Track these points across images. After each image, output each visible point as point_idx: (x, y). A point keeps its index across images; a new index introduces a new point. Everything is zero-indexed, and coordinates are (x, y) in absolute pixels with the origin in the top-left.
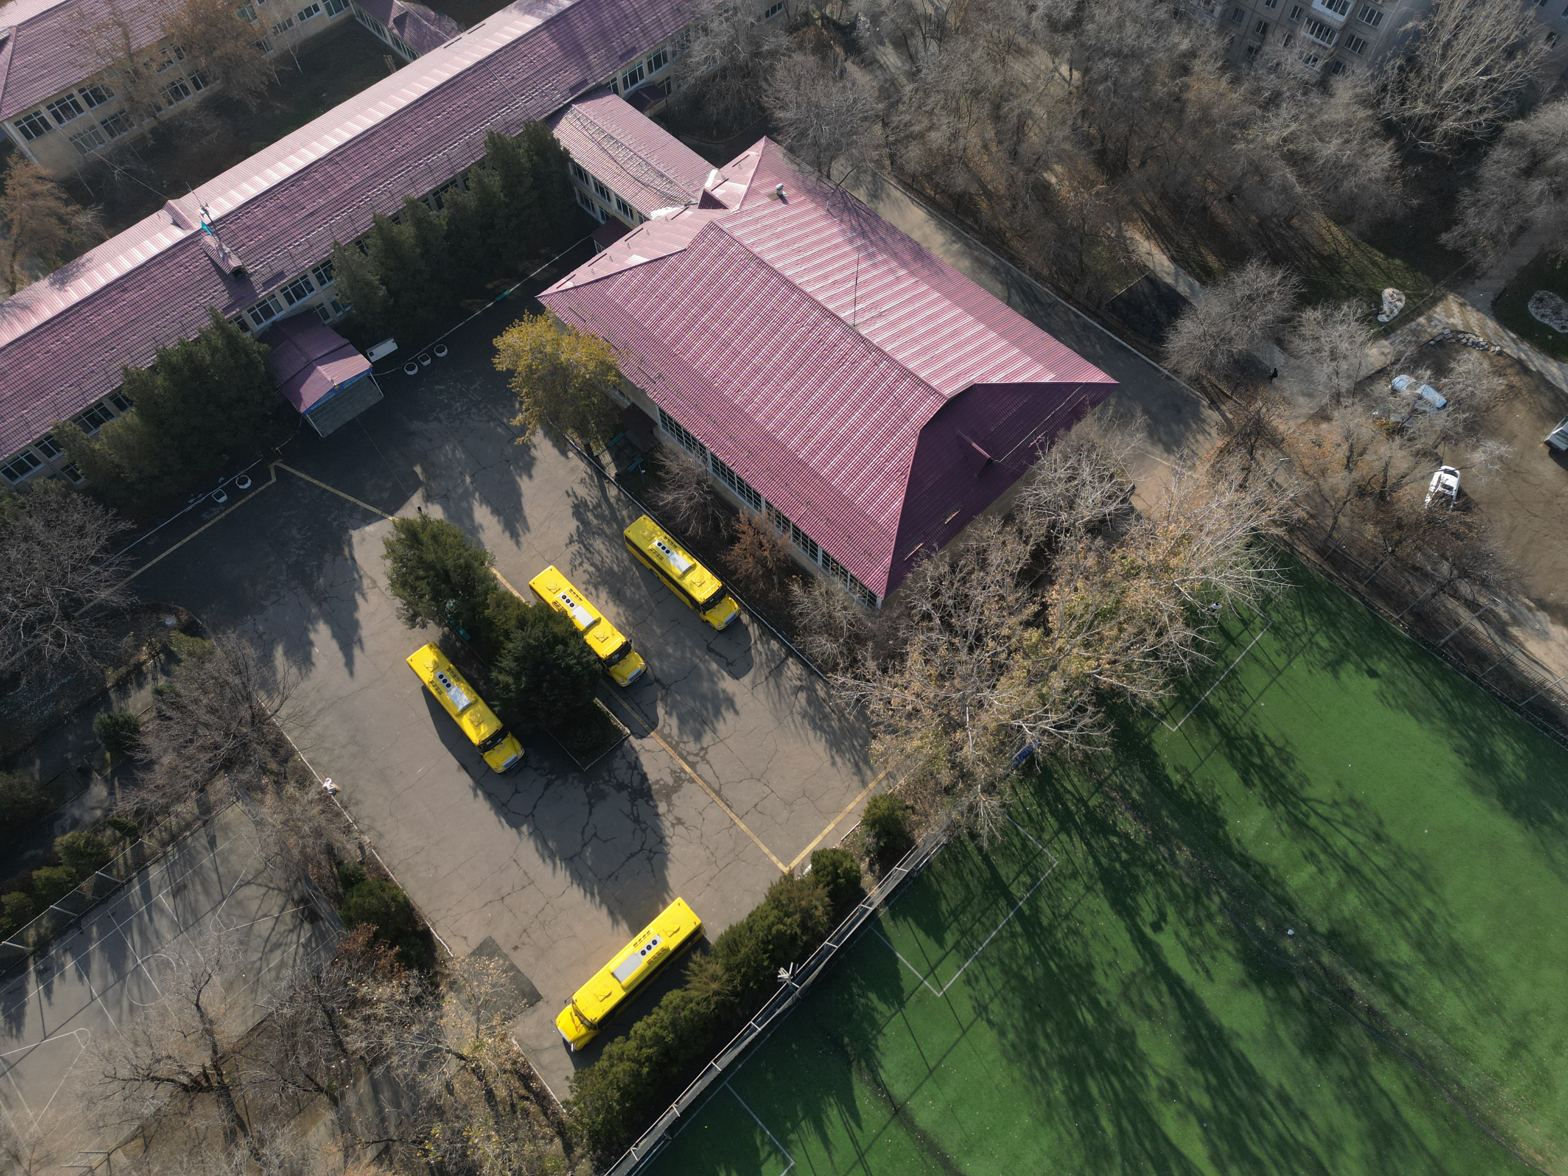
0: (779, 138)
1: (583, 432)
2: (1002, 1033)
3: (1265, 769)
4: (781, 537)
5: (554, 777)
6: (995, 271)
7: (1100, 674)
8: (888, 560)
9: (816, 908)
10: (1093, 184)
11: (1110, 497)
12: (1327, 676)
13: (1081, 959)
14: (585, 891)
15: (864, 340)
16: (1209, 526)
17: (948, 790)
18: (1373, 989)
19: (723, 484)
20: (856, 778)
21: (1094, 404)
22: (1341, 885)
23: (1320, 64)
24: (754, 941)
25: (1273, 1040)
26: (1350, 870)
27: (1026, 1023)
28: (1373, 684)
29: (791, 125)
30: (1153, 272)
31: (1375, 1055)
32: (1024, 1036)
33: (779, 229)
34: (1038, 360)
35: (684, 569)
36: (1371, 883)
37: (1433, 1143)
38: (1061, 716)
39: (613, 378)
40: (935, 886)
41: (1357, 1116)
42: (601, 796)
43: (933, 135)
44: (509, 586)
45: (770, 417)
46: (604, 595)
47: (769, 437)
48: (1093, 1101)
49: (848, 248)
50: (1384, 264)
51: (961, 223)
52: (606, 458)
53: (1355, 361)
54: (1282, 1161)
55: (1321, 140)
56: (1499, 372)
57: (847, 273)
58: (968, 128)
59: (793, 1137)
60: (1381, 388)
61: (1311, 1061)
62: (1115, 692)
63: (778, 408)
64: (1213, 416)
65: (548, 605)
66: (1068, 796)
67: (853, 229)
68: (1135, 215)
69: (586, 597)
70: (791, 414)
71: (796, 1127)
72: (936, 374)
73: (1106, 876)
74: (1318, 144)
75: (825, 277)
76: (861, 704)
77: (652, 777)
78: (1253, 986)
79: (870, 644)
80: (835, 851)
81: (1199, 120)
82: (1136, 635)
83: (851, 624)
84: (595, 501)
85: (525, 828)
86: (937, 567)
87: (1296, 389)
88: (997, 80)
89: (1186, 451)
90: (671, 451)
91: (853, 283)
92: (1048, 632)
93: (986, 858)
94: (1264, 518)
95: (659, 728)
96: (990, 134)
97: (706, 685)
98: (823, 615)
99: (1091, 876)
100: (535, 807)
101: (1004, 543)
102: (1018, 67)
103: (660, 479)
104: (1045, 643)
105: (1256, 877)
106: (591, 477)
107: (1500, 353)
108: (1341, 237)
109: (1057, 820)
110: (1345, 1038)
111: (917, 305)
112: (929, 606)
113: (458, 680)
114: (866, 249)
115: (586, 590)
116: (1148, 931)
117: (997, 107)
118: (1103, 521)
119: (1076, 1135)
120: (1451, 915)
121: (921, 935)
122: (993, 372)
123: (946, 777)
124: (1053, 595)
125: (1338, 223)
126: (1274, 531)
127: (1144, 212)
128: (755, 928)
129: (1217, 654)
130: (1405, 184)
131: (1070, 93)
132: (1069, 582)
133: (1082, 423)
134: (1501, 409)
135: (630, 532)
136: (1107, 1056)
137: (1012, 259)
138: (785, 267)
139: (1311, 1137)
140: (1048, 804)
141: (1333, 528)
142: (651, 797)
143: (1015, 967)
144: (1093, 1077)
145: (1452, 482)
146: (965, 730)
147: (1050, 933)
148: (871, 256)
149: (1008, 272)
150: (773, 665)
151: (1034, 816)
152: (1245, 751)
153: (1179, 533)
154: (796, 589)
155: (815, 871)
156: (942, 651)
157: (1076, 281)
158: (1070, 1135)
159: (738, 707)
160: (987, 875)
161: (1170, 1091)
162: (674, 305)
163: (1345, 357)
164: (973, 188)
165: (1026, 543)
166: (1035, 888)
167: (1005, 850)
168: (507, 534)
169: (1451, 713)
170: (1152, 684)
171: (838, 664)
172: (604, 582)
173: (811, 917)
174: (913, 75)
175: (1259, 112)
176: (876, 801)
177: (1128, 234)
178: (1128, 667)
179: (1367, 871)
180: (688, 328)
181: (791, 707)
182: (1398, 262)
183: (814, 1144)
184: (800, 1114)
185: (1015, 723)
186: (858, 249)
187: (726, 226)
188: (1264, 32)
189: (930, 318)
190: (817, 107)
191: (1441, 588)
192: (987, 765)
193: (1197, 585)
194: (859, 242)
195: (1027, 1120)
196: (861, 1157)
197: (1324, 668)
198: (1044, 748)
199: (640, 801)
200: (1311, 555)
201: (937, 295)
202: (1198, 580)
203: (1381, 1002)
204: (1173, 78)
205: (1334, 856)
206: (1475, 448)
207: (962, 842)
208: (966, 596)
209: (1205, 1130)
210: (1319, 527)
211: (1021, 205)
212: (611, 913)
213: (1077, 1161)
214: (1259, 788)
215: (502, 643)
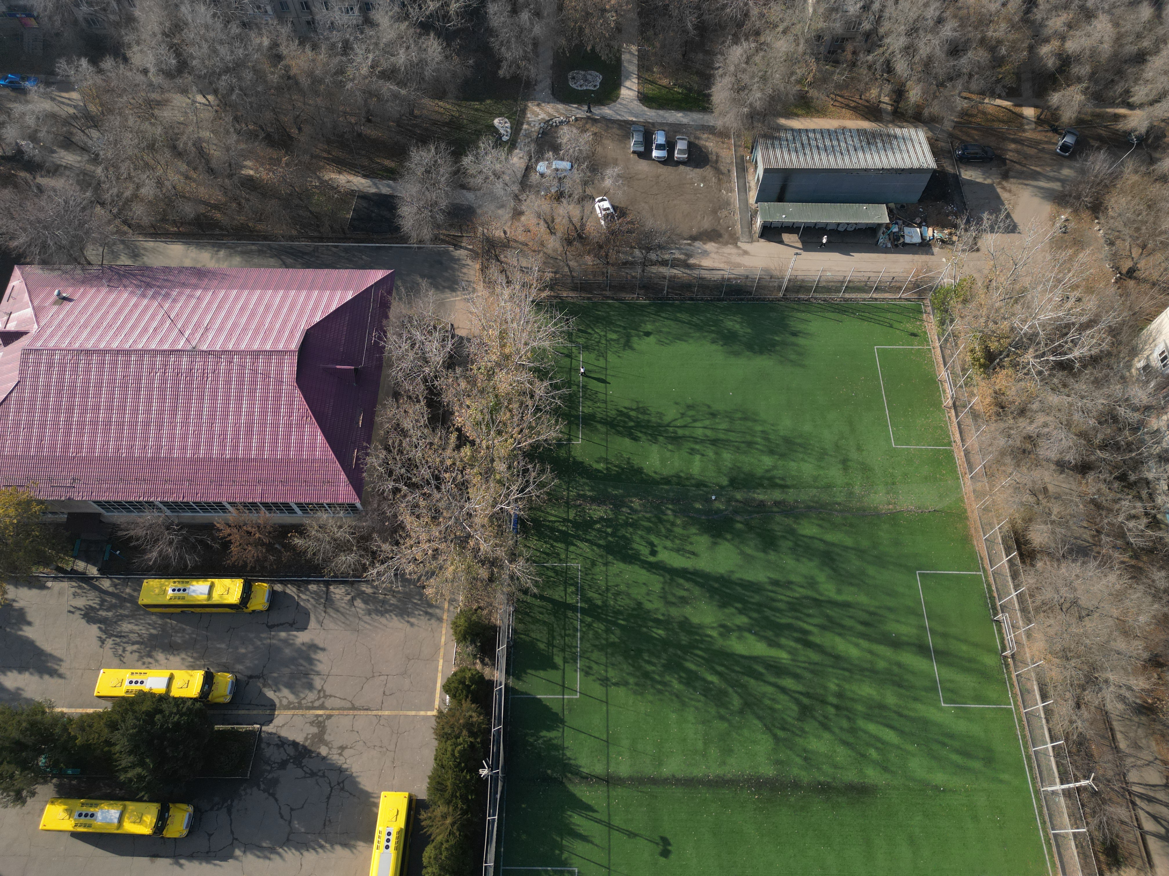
0: (28, 260)
1: (45, 561)
2: (626, 684)
3: (639, 425)
4: (259, 517)
5: (229, 802)
6: (261, 252)
7: (519, 443)
8: (343, 476)
9: (471, 717)
10: (279, 160)
11: (443, 340)
12: (628, 353)
13: (632, 604)
14: (314, 849)
15: (209, 353)
16: (509, 318)
17: (491, 580)
18: (769, 491)
19: (187, 516)
20: (433, 621)
21: (390, 293)
22: (716, 453)
23: (356, 9)
24: (450, 772)
25: (748, 558)
26: (714, 442)
27: (633, 666)
28: (652, 339)
29: (30, 245)
30: (360, 191)
31: (795, 522)
32: (638, 674)
33: (82, 321)
34: (334, 289)
35: (207, 592)
36: (728, 441)
37: (849, 542)
38: (518, 484)
39: (37, 508)
40: (527, 639)
41: (810, 560)
42: (275, 782)
43: (143, 191)
44: (80, 711)
45: (184, 448)
46: (160, 656)
47: (194, 461)
48: (695, 673)
49: (145, 302)
50: (482, 107)
51: (212, 236)
52: (80, 565)
53: (509, 172)
54: (799, 615)
55: (393, 55)
56: (584, 130)
57: (159, 317)
58: (165, 172)
59: (565, 855)
60: (534, 178)
61: (772, 553)
62: (535, 447)
63: (184, 437)
64: (461, 253)
65: (123, 697)
66: (557, 524)
67: (138, 287)
68: (321, 164)
69: (148, 668)
70: (198, 435)
71: (561, 848)
72: (277, 340)
73: (609, 549)
74: (393, 59)
75: (145, 330)
76: (399, 575)
77: (300, 739)
78: (719, 540)
79: (375, 535)
80: (455, 674)
81: (313, 83)
82: (520, 407)
83: (353, 534)
84: (97, 601)
85: (238, 852)
86: (377, 457)
87: (492, 207)
88: (159, 130)
89: (464, 284)
90: (128, 523)
91: (169, 322)
92: (473, 443)
93: (542, 598)
94: (534, 292)
95: (278, 705)
96: (184, 167)
97: (287, 651)
98: (330, 543)
99: (601, 556)
100: (232, 832)
101: (405, 411)
102: (166, 114)
103: (136, 548)
104: (476, 451)
105: (678, 484)
106: (80, 587)
107: (577, 119)
108: (448, 106)
109: (561, 542)
110: (776, 528)
111: (227, 306)
112: (392, 483)
113: (96, 805)
114: (160, 294)
115: (144, 663)
116: (651, 559)
117: (174, 147)
118: (451, 357)
119: (702, 698)
120: (773, 425)
121: (542, 673)
122: (312, 315)
123: (483, 573)
124: (458, 420)
125: (440, 99)
126: (544, 294)
127: (325, 158)
128: (445, 763)
129: (568, 384)
130: (458, 55)
131: (217, 111)
132: (461, 405)
133: (392, 308)
134: (599, 149)
135: (144, 599)
136: (684, 642)
137: (265, 238)
138: (109, 343)
139: (801, 590)
140: (550, 538)
141: (571, 272)
142: (310, 751)
143: (604, 642)
144: (686, 660)
145: (606, 204)
146: (473, 537)
147: (606, 606)
148: (167, 296)
149: (270, 248)
150: (323, 601)
151: (548, 551)
152: (622, 424)
153: (497, 333)
154: (298, 541)
155: (453, 697)
156: (422, 503)
157: (318, 226)
158: (699, 701)
159: (321, 645)
160: (550, 606)
161: (726, 630)
162: (43, 426)
163: (503, 173)
164: (202, 209)
165: (418, 401)
166: (580, 590)
167: (549, 584)
168: (46, 677)
169: (696, 325)
170: (549, 427)
171: (365, 564)
172: (154, 648)
173: (472, 724)
174: (96, 160)
175: (344, 59)
176: (455, 623)
177: (326, 178)
178: (531, 428)
179: (722, 436)
180: (68, 433)
181: (356, 616)
182: (488, 102)
183: (579, 847)
184: (559, 839)
185: (497, 509)
186: (153, 297)
187: (38, 345)
188: (308, 8)
189: (243, 309)
190: (39, 222)
191: (644, 265)
192: (501, 546)
193: (529, 354)
194: (150, 293)
195: (674, 716)
196: (609, 826)
197: (624, 350)
198: (523, 509)
199: (305, 761)
200: (572, 294)
201: (235, 292)
202: (527, 352)
203: (777, 495)
204: (275, 66)
205: (702, 441)
206: (603, 179)
207: (523, 602)
208: (410, 459)
209: (755, 634)
210: (564, 276)
211: (243, 201)
212: (345, 845)
213: (713, 711)
214: (644, 438)
215: (110, 751)
